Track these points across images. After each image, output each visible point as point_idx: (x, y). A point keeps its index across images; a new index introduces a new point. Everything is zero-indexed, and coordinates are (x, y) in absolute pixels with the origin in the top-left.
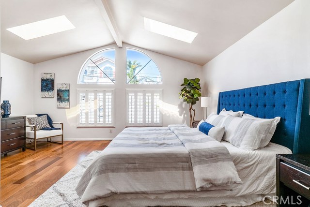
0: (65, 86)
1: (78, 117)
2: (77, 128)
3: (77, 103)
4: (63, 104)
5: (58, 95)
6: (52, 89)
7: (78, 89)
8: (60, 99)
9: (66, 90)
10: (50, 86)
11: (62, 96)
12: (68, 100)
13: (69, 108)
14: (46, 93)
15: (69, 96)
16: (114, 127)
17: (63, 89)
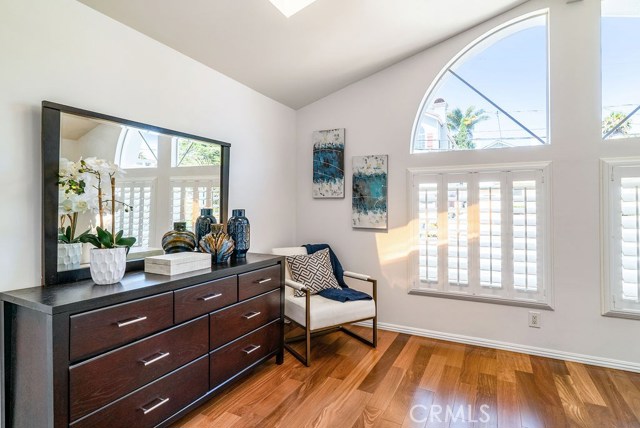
0: (373, 163)
1: (412, 261)
2: (412, 293)
3: (409, 215)
4: (370, 218)
5: (355, 190)
6: (341, 173)
7: (413, 170)
8: (361, 202)
9: (377, 176)
10: (334, 165)
11: (368, 194)
12: (383, 206)
13: (386, 231)
14: (325, 186)
15: (385, 192)
16: (548, 309)
17: (369, 172)
